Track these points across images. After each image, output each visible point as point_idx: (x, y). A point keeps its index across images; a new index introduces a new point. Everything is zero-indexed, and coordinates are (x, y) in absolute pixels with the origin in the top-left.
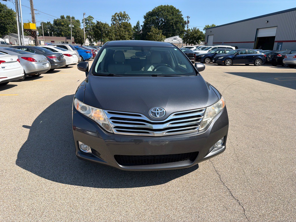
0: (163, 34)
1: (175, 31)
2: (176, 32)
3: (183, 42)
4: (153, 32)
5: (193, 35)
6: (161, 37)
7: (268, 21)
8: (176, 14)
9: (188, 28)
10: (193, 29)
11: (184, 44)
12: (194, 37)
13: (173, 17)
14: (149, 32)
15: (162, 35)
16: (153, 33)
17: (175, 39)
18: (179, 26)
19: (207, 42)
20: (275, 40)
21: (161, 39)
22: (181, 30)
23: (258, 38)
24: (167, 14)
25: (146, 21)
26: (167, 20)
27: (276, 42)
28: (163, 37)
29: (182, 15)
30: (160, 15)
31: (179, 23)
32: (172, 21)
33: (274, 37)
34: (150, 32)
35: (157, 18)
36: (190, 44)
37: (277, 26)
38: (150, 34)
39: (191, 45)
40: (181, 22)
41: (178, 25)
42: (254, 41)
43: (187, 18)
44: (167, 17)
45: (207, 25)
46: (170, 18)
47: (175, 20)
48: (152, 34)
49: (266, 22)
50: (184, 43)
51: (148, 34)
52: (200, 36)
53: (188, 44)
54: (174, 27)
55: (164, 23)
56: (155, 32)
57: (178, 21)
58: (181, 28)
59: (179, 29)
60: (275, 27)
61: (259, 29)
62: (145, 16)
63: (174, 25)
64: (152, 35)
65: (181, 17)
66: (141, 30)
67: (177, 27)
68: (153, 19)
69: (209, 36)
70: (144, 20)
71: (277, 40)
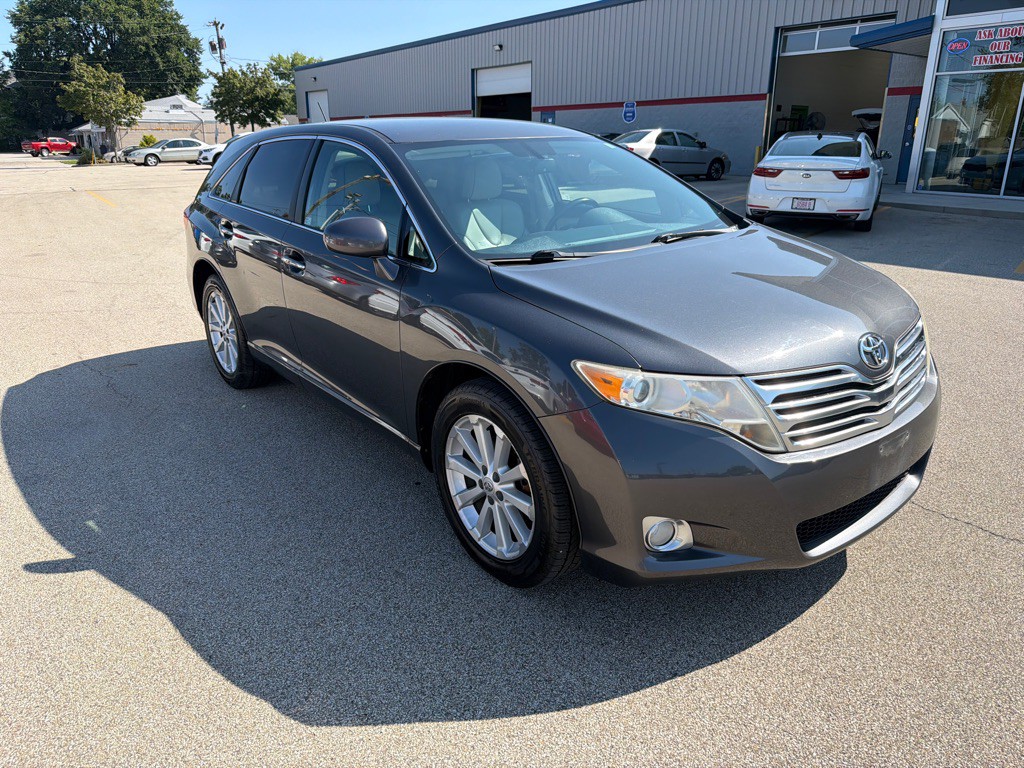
0: (128, 88)
1: (163, 76)
2: (170, 80)
3: (216, 118)
4: (85, 82)
5: (252, 90)
6: (127, 102)
7: (501, 46)
8: (153, 9)
9: (226, 68)
10: (245, 69)
11: (223, 124)
12: (257, 98)
13: (145, 22)
14: (67, 79)
15: (126, 93)
16: (88, 85)
17: (175, 107)
18: (177, 57)
19: (308, 116)
20: (533, 105)
21: (128, 109)
22: (187, 75)
23: (478, 98)
24: (117, 11)
25: (26, 36)
26: (120, 31)
27: (537, 109)
28: (134, 100)
29: (180, 18)
30: (86, 13)
31: (175, 48)
32: (144, 39)
33: (527, 96)
34: (74, 83)
35: (73, 25)
36: (245, 126)
37: (531, 62)
38: (72, 90)
39: (249, 126)
40: (180, 43)
41: (172, 54)
42: (470, 108)
43: (214, 28)
44: (117, 20)
45: (276, 56)
46: (131, 23)
47: (155, 36)
48: (82, 88)
49: (497, 48)
50: (222, 121)
51: (64, 91)
52: (277, 95)
53: (236, 125)
54: (158, 59)
55: (109, 47)
56: (92, 81)
57: (168, 40)
58: (186, 67)
59: (178, 71)
60: (524, 63)
61: (477, 69)
62: (14, 16)
63: (154, 52)
64: (85, 93)
65: (178, 25)
66: (7, 73)
67: (169, 61)
68: (58, 29)
69: (310, 96)
70: (13, 31)
71: (538, 105)
